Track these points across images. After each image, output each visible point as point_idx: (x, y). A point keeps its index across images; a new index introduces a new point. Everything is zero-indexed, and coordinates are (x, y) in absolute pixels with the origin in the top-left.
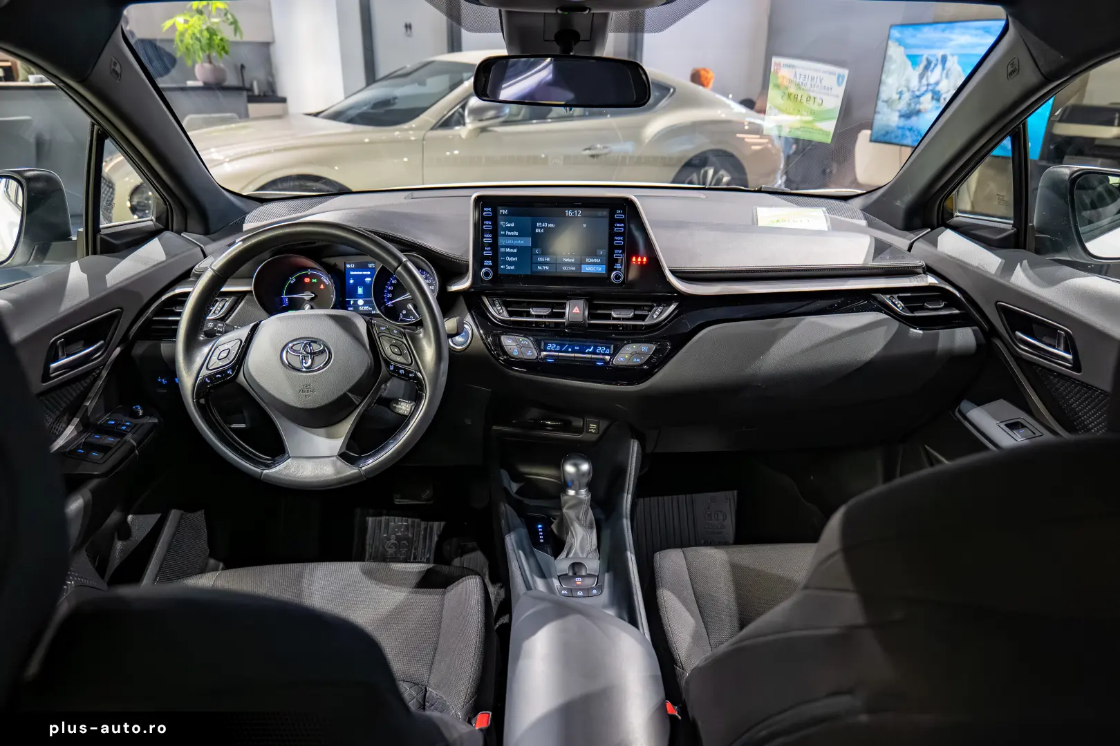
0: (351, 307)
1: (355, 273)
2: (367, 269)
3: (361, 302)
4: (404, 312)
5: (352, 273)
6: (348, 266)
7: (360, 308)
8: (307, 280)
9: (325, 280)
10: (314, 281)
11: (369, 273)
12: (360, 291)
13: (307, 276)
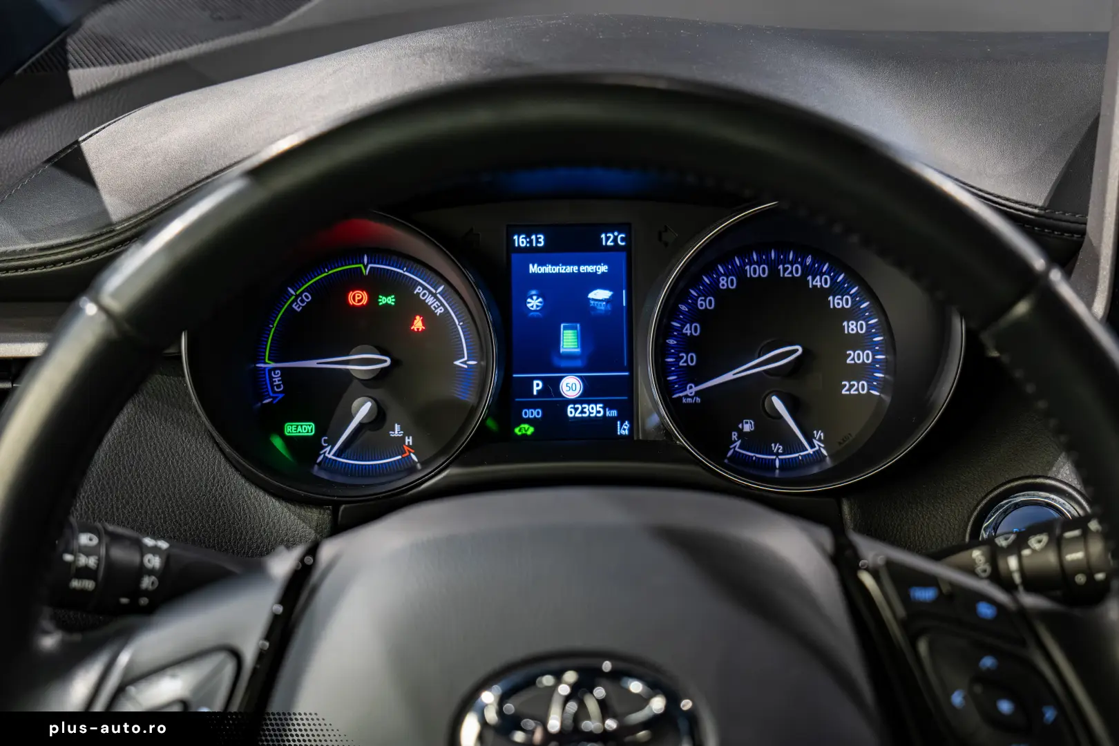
0: (533, 406)
1: (548, 269)
2: (593, 250)
3: (571, 386)
4: (747, 427)
5: (534, 269)
6: (521, 241)
7: (571, 412)
8: (358, 298)
9: (430, 300)
10: (387, 300)
11: (603, 269)
12: (569, 341)
13: (354, 280)
